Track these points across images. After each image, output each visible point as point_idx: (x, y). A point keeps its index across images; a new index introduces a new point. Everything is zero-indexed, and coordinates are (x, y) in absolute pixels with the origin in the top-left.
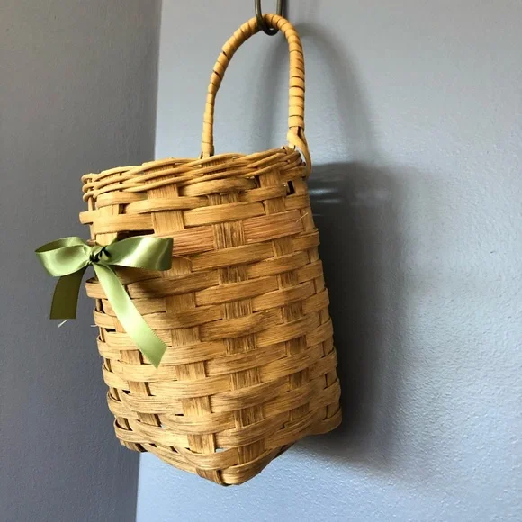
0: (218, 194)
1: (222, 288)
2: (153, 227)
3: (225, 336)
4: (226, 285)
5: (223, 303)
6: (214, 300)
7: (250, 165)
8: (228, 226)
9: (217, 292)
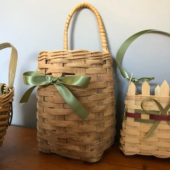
0: (97, 64)
1: (97, 95)
2: (75, 73)
3: (96, 111)
4: (98, 95)
5: (96, 101)
6: (94, 99)
7: (104, 56)
8: (99, 75)
9: (95, 97)
